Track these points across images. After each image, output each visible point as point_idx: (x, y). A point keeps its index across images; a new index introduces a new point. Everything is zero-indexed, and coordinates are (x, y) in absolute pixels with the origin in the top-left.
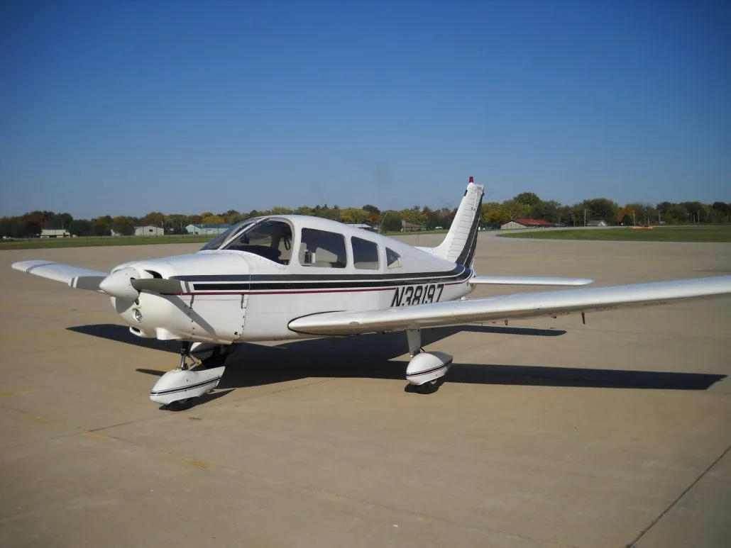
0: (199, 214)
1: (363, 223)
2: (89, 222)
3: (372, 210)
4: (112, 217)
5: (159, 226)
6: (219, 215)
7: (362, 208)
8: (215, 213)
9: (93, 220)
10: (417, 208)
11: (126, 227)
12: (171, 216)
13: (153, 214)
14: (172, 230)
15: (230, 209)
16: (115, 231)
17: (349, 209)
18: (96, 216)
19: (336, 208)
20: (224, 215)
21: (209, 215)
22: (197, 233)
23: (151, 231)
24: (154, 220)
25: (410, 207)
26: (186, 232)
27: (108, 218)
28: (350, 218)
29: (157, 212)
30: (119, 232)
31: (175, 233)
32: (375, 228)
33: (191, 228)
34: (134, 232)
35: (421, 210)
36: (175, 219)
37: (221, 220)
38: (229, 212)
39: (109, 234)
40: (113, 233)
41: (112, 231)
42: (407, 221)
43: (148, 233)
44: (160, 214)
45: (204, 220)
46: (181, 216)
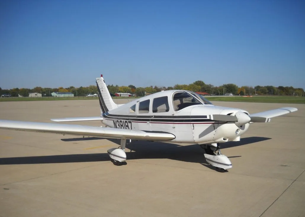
0: (58, 88)
1: (128, 93)
2: (9, 91)
3: (133, 87)
4: (19, 89)
5: (39, 93)
6: (66, 89)
7: (128, 86)
8: (64, 88)
9: (10, 90)
10: (152, 87)
11: (25, 93)
12: (45, 89)
13: (37, 88)
14: (45, 95)
15: (71, 86)
16: (20, 95)
17: (123, 86)
18: (12, 88)
19: (117, 86)
20: (68, 88)
21: (62, 88)
22: (56, 96)
23: (36, 95)
24: (38, 90)
25: (149, 86)
26: (51, 96)
27: (17, 89)
28: (123, 91)
29: (39, 86)
30: (22, 95)
31: (46, 96)
32: (133, 95)
33: (53, 94)
34: (29, 95)
35: (154, 87)
36: (47, 90)
37: (67, 91)
38: (70, 87)
39: (18, 96)
40: (19, 96)
41: (19, 95)
42: (147, 92)
43: (35, 96)
44: (40, 87)
45: (59, 90)
46: (49, 88)
